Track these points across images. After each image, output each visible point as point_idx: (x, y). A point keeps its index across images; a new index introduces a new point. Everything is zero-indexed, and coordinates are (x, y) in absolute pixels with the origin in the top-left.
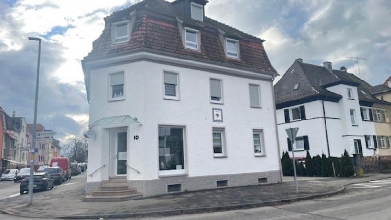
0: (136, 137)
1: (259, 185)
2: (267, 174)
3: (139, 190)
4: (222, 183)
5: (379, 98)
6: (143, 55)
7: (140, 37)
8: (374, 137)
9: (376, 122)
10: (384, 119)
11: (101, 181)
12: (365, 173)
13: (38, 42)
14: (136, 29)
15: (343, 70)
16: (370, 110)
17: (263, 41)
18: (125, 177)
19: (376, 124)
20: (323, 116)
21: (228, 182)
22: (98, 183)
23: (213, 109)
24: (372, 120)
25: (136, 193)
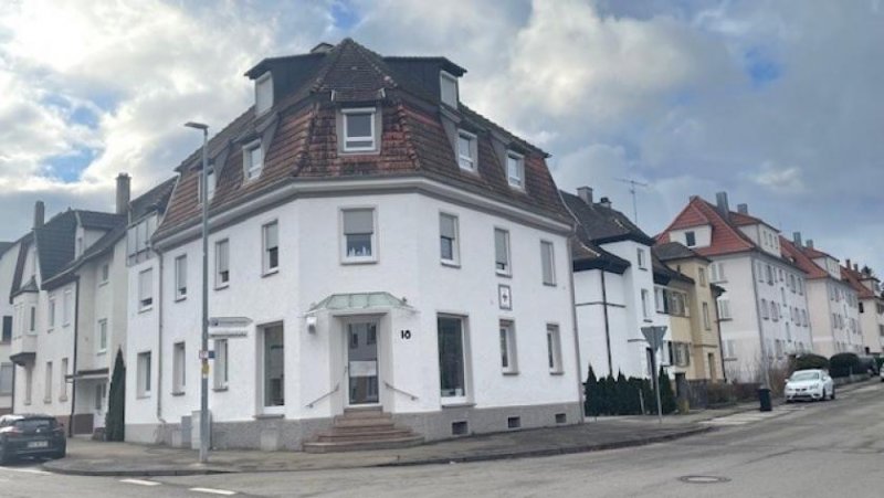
0: (406, 334)
1: (558, 427)
2: (566, 408)
3: (415, 430)
4: (513, 421)
5: (673, 267)
6: (421, 184)
7: (402, 145)
8: (670, 343)
9: (672, 315)
10: (683, 311)
11: (333, 415)
12: (691, 407)
13: (202, 131)
14: (390, 126)
15: (606, 205)
16: (664, 292)
17: (546, 156)
18: (381, 409)
19: (674, 318)
20: (602, 300)
21: (522, 420)
22: (328, 419)
23: (500, 286)
24: (666, 312)
25: (409, 436)
